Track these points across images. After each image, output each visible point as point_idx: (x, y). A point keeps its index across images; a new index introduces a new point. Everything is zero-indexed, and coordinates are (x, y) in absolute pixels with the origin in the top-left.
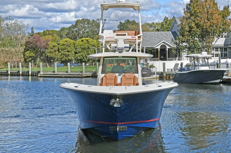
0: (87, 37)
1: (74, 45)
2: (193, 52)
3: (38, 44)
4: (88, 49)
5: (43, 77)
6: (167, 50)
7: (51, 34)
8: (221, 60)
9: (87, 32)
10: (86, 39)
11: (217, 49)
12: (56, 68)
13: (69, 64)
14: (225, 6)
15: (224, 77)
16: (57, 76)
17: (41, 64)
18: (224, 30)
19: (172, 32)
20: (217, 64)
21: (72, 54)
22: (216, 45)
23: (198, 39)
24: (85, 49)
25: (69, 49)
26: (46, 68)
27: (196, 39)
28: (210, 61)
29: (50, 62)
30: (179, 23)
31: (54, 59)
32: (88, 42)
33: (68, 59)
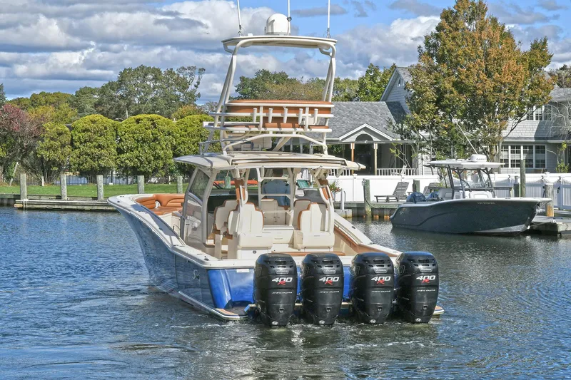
0: (153, 112)
1: (116, 130)
2: (448, 154)
3: (15, 126)
4: (154, 141)
5: (29, 209)
6: (376, 147)
7: (51, 103)
8: (527, 175)
9: (153, 100)
10: (149, 116)
11: (516, 147)
12: (66, 187)
13: (100, 178)
14: (536, 41)
15: (536, 219)
16: (68, 207)
17: (24, 177)
18: (533, 100)
19: (389, 104)
20: (516, 186)
21: (110, 154)
22: (514, 138)
23: (462, 123)
24: (144, 142)
25: (102, 141)
26: (38, 188)
27: (455, 121)
28: (497, 178)
29: (50, 173)
30: (408, 79)
31: (59, 166)
32: (153, 124)
33: (99, 165)
